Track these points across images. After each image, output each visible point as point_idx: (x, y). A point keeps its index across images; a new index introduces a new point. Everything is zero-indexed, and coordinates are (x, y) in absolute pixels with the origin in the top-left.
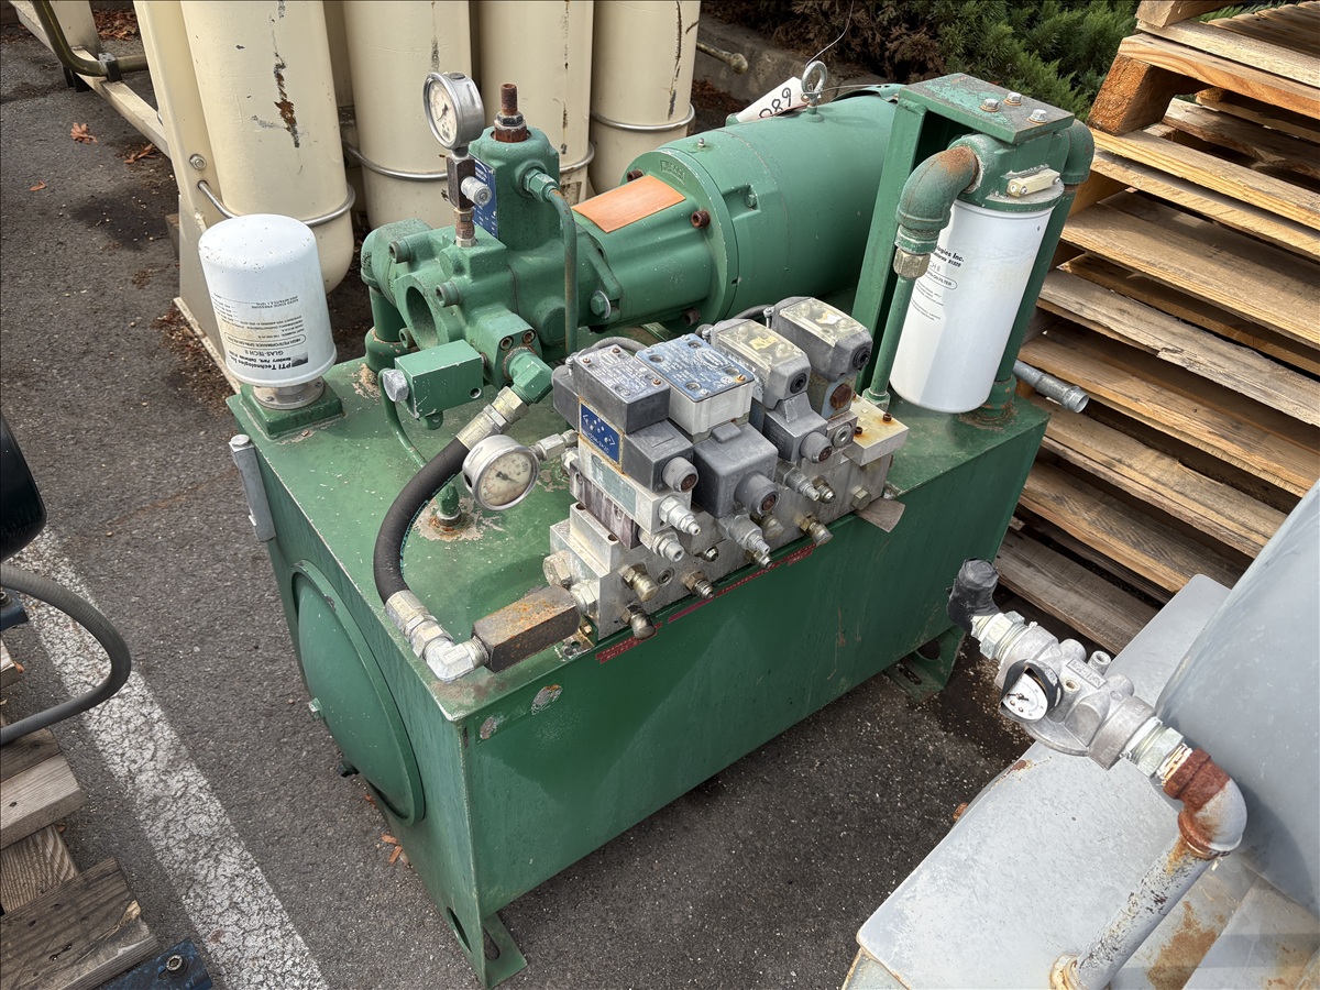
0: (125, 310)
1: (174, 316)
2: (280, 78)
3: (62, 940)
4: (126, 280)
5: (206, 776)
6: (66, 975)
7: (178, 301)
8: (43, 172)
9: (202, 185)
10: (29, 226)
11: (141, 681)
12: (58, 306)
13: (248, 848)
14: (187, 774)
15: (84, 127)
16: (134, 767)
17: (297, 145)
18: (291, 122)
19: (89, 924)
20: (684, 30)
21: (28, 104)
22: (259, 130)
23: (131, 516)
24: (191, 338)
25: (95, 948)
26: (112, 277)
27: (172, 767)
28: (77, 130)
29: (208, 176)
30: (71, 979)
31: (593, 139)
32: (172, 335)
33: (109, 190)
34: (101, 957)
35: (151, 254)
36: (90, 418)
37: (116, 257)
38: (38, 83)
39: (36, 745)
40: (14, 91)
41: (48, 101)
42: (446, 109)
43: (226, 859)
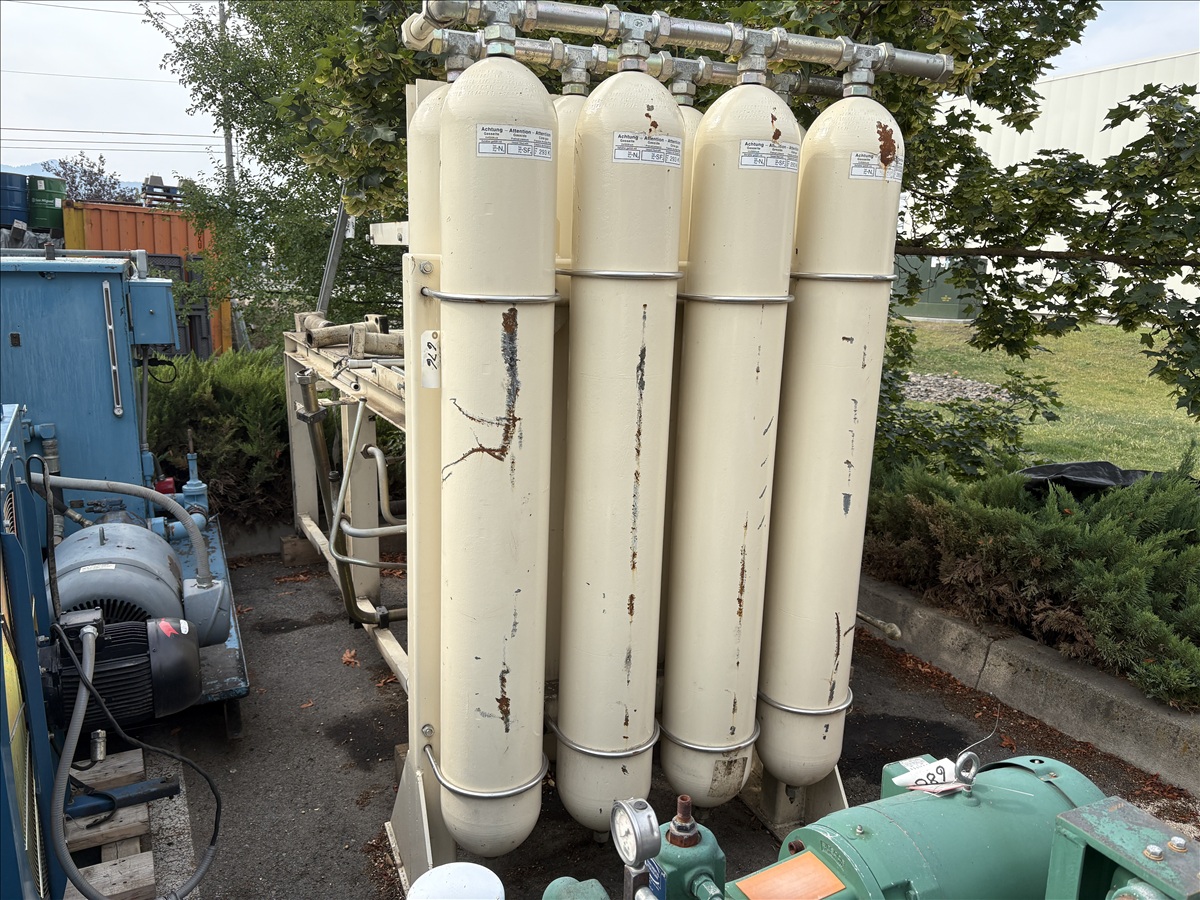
0: (344, 831)
1: (381, 841)
2: (503, 680)
4: (352, 799)
7: (388, 825)
8: (313, 691)
9: (427, 749)
10: (292, 741)
12: (294, 823)
15: (353, 652)
17: (507, 730)
18: (506, 713)
20: (842, 634)
21: (317, 630)
22: (480, 718)
24: (391, 867)
26: (342, 796)
28: (347, 656)
29: (433, 742)
31: (760, 718)
32: (375, 861)
33: (359, 711)
35: (377, 774)
37: (349, 776)
38: (329, 612)
40: (311, 619)
41: (332, 628)
42: (628, 833)
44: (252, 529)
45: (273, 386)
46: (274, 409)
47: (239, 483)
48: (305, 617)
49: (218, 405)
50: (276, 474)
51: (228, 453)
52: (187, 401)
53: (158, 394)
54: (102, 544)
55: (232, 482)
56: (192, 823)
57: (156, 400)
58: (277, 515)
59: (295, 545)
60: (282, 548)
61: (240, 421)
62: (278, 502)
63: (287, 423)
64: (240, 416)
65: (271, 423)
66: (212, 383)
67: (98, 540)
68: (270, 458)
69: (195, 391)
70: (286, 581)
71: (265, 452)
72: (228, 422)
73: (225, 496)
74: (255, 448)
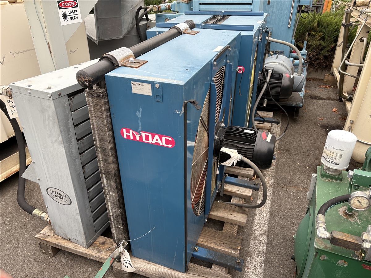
3: (226, 242)
5: (267, 241)
6: (223, 248)
9: (350, 127)
10: (310, 125)
11: (269, 216)
12: (305, 142)
13: (265, 259)
14: (264, 238)
16: (257, 229)
19: (231, 244)
21: (327, 101)
23: (289, 186)
25: (230, 248)
27: (263, 234)
28: (334, 109)
29: (352, 126)
30: (223, 249)
34: (229, 250)
36: (295, 165)
38: (333, 98)
39: (245, 211)
40: (327, 98)
43: (260, 258)
44: (317, 70)
45: (337, 23)
46: (335, 31)
47: (317, 55)
48: (325, 97)
49: (318, 29)
50: (330, 53)
51: (316, 44)
52: (309, 27)
53: (301, 23)
54: (277, 59)
55: (315, 54)
56: (280, 133)
57: (300, 25)
58: (326, 67)
59: (329, 77)
60: (324, 78)
61: (323, 34)
62: (328, 63)
63: (338, 37)
64: (324, 33)
65: (333, 36)
66: (318, 21)
67: (276, 58)
68: (329, 47)
69: (312, 23)
70: (322, 87)
71: (328, 46)
72: (319, 34)
73: (311, 58)
74: (325, 44)
